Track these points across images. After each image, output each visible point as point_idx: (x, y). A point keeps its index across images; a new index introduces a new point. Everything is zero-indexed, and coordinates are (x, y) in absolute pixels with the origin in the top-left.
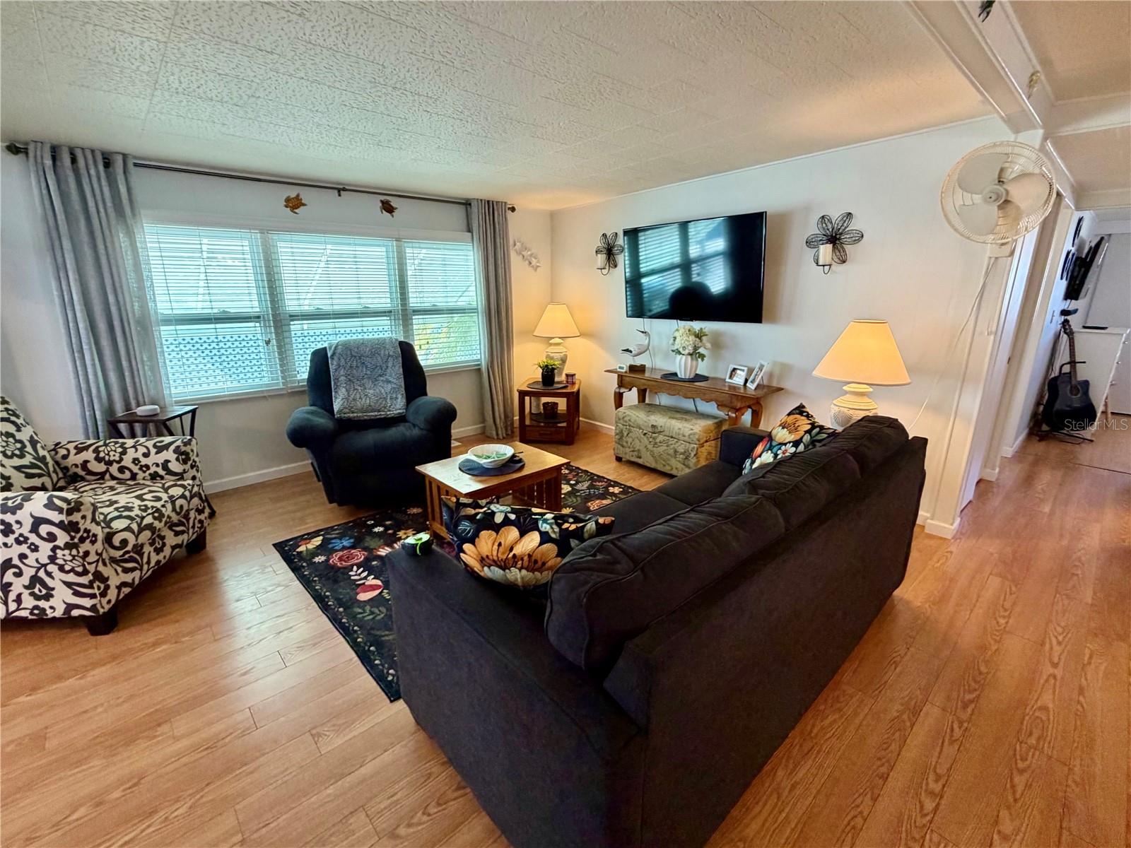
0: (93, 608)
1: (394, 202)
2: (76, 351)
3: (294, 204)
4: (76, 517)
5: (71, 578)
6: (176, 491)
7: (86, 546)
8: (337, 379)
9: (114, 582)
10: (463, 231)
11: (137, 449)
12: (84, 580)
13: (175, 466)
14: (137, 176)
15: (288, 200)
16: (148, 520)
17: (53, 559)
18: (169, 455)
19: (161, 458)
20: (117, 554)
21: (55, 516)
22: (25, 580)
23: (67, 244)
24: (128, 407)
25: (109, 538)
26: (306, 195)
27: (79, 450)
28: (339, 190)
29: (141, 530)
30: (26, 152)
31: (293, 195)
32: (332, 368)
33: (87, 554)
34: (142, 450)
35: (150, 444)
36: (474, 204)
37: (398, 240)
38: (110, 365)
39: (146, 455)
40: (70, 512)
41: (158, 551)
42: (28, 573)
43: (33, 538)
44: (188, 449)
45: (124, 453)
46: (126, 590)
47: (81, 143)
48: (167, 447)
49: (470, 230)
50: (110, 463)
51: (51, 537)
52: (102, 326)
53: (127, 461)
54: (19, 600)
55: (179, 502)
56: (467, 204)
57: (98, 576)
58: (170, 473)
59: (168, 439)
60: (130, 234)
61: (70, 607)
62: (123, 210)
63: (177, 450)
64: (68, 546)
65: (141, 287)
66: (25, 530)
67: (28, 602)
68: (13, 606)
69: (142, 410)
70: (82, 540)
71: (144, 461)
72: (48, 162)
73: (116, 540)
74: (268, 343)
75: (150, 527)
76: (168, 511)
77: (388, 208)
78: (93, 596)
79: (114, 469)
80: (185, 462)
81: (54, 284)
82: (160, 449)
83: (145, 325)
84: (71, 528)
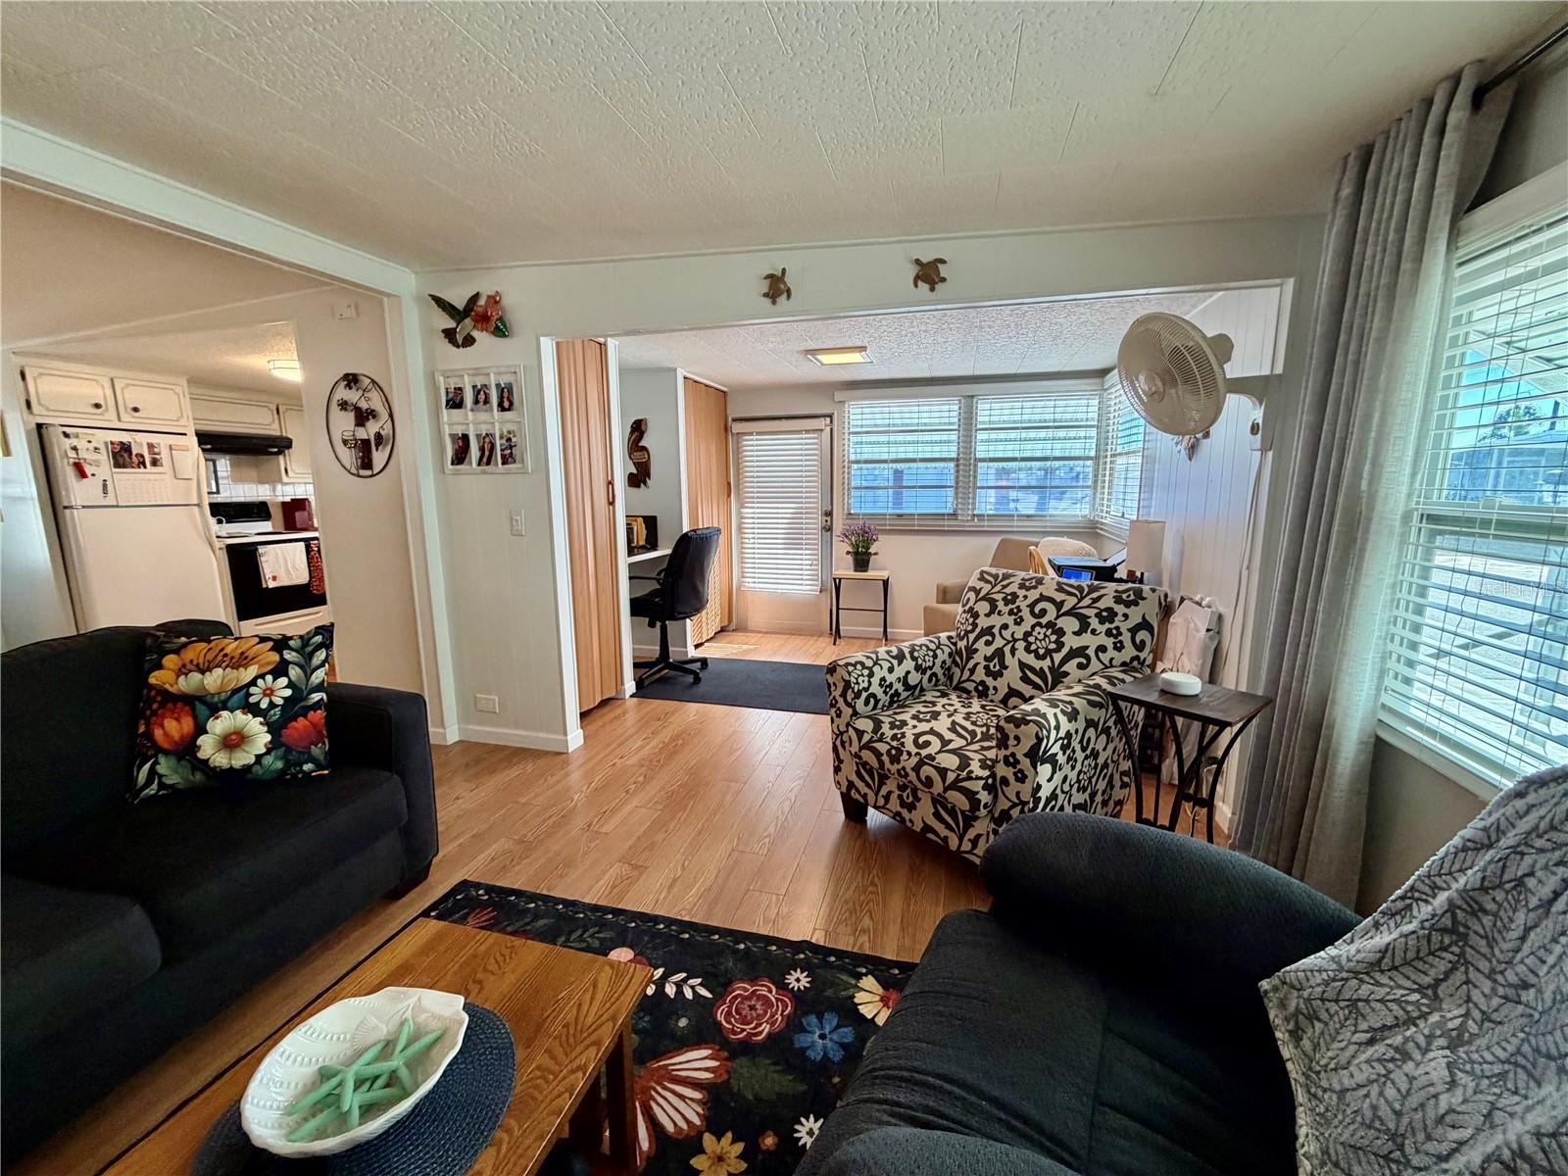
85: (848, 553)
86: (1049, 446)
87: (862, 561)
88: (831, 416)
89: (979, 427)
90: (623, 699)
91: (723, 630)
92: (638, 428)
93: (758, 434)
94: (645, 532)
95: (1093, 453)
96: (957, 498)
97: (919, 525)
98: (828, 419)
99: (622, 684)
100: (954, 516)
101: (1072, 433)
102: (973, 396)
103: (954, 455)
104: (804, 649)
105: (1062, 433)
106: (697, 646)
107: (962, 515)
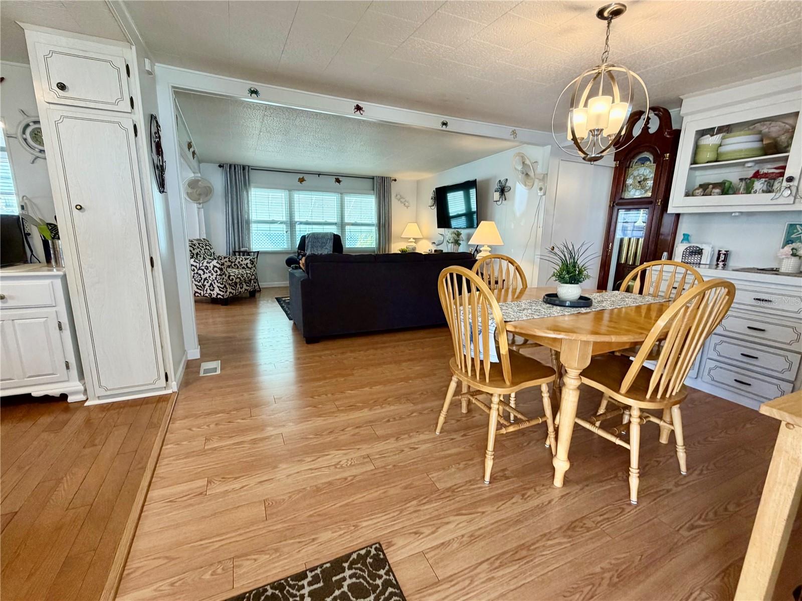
0: (223, 296)
1: (341, 179)
2: (228, 230)
3: (301, 180)
4: (223, 267)
5: (219, 285)
6: (248, 272)
7: (224, 276)
8: (308, 246)
9: (229, 290)
10: (370, 190)
11: (239, 259)
12: (222, 286)
13: (249, 265)
14: (252, 172)
15: (299, 179)
16: (239, 276)
17: (216, 278)
18: (248, 261)
19: (245, 262)
20: (230, 282)
21: (218, 266)
22: (209, 284)
23: (230, 195)
24: (239, 248)
25: (229, 276)
26: (306, 177)
27: (225, 258)
28: (319, 175)
29: (237, 278)
30: (223, 167)
31: (301, 177)
32: (306, 242)
33: (224, 278)
34: (241, 259)
35: (243, 257)
36: (375, 178)
37: (341, 194)
38: (236, 235)
39: (242, 261)
40: (222, 265)
41: (241, 288)
42: (210, 282)
43: (213, 271)
44: (254, 260)
45: (236, 259)
46: (231, 295)
47: (237, 163)
48: (248, 259)
49: (374, 190)
50: (232, 262)
51: (217, 272)
52: (236, 222)
53: (237, 263)
54: (206, 291)
55: (248, 275)
56: (373, 178)
57: (225, 286)
58: (248, 267)
59: (248, 257)
60: (247, 192)
61: (218, 294)
62: (246, 184)
63: (250, 260)
64: (220, 275)
65: (248, 210)
66: (211, 269)
67: (209, 291)
68: (205, 292)
69: (242, 249)
70: (223, 274)
71: (241, 263)
72: (228, 170)
73: (231, 278)
74: (287, 232)
75: (240, 278)
76: (245, 276)
77: (338, 181)
78: (223, 292)
79: (233, 265)
80: (252, 264)
81: (225, 208)
82: (246, 259)
83: (248, 222)
84: (221, 269)
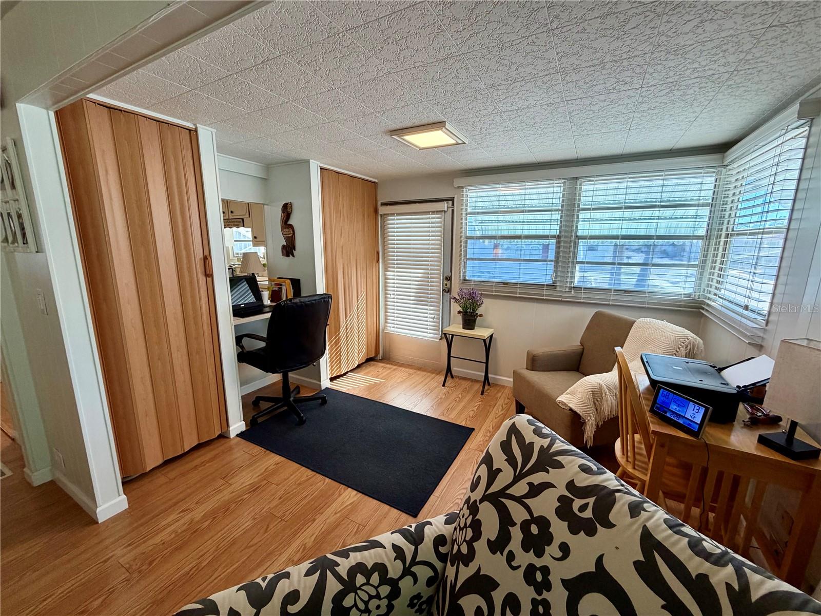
85: (459, 312)
86: (654, 225)
87: (470, 320)
88: (452, 200)
89: (582, 207)
90: (228, 438)
91: (369, 360)
92: (287, 210)
93: (398, 214)
94: (292, 291)
95: (702, 232)
96: (556, 272)
97: (520, 293)
98: (450, 202)
99: (228, 426)
100: (553, 286)
101: (680, 212)
102: (577, 178)
103: (557, 233)
104: (424, 383)
105: (668, 212)
106: (332, 379)
107: (561, 287)
